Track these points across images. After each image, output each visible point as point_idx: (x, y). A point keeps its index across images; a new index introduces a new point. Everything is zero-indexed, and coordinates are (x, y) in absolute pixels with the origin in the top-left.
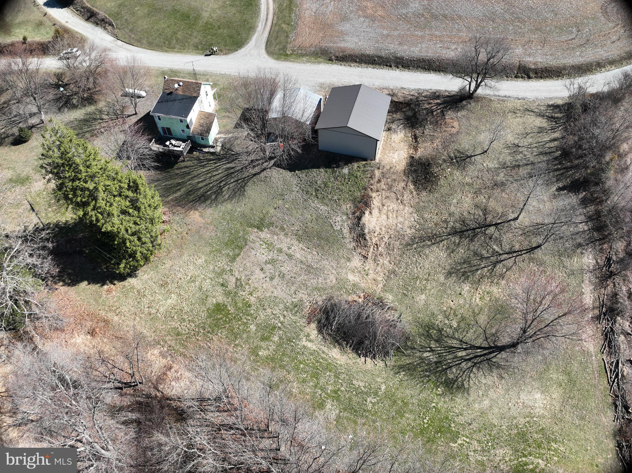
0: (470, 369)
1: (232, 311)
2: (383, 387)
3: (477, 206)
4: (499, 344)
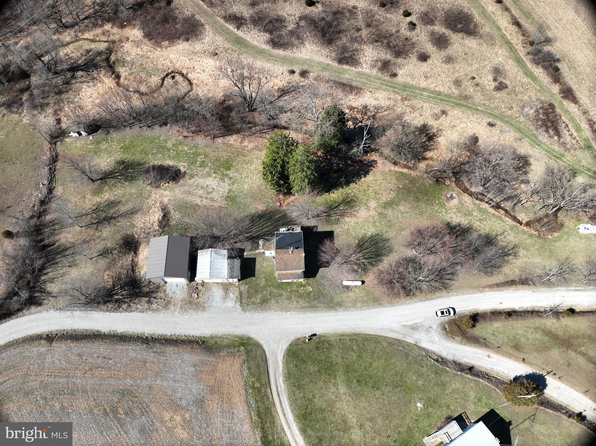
0: (114, 170)
4: (100, 181)
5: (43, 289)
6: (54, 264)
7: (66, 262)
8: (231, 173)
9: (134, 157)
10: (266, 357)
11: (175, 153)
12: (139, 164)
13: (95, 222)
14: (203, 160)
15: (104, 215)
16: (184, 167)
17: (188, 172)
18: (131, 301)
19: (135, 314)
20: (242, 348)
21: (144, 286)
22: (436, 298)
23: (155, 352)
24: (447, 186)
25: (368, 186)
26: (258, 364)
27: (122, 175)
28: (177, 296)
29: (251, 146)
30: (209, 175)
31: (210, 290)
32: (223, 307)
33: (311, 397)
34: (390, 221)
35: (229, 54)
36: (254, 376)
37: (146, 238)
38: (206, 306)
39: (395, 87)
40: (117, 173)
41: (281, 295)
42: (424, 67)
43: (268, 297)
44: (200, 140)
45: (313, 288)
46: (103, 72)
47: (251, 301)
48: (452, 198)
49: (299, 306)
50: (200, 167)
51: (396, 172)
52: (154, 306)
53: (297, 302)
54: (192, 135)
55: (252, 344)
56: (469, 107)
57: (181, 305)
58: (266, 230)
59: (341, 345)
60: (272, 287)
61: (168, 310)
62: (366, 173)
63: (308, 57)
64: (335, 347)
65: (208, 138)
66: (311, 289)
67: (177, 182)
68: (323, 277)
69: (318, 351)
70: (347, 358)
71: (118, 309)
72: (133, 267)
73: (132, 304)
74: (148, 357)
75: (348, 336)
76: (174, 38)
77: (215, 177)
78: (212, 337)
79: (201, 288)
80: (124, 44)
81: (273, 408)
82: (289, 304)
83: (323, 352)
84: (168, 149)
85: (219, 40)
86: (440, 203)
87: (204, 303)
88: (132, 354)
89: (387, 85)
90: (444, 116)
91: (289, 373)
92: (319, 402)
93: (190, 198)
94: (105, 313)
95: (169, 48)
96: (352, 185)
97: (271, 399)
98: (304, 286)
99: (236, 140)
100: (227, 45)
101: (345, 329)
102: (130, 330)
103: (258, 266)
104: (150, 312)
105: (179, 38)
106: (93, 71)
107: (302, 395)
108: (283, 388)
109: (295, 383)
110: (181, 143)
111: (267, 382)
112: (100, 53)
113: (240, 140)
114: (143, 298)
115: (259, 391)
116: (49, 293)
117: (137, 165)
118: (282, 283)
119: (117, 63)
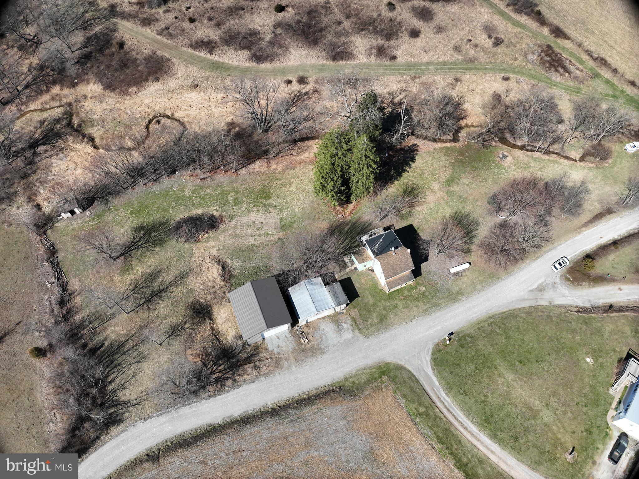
0: (134, 239)
1: (261, 200)
2: (171, 212)
3: (155, 309)
4: (123, 257)
5: (116, 401)
6: (116, 367)
7: (130, 359)
8: (273, 201)
9: (152, 218)
10: (415, 377)
11: (199, 199)
12: (161, 224)
13: (141, 302)
14: (235, 197)
15: (149, 291)
16: (217, 211)
17: (224, 214)
18: (233, 374)
19: (245, 387)
20: (385, 378)
21: (239, 353)
22: (545, 253)
23: (292, 421)
24: (495, 146)
25: (421, 170)
26: (411, 387)
27: (147, 242)
28: (284, 349)
29: (281, 167)
30: (251, 211)
31: (319, 328)
32: (342, 341)
33: (483, 398)
34: (460, 197)
35: (211, 82)
36: (414, 402)
37: (214, 298)
38: (323, 347)
39: (399, 70)
40: (139, 241)
41: (396, 306)
42: (419, 42)
43: (384, 312)
44: (221, 177)
45: (425, 286)
46: (71, 139)
47: (369, 323)
48: (504, 157)
49: (421, 310)
50: (235, 205)
51: (441, 148)
52: (264, 370)
53: (416, 306)
54: (209, 175)
55: (393, 369)
56: (478, 69)
57: (294, 357)
58: (344, 245)
59: (483, 334)
60: (382, 301)
61: (282, 368)
62: (413, 159)
63: (299, 63)
64: (478, 338)
65: (229, 173)
66: (424, 289)
67: (217, 229)
68: (429, 272)
69: (465, 349)
70: (496, 344)
71: (223, 389)
72: (215, 336)
73: (237, 378)
74: (287, 430)
75: (485, 321)
76: (141, 82)
77: (258, 211)
78: (346, 379)
79: (307, 330)
80: (83, 103)
81: (451, 427)
82: (409, 312)
83: (470, 347)
84: (188, 198)
85: (195, 71)
86: (497, 165)
87: (318, 345)
88: (266, 435)
89: (390, 70)
90: (459, 83)
91: (448, 383)
92: (495, 401)
93: (241, 241)
94: (208, 401)
95: (140, 94)
96: (405, 175)
97: (444, 419)
98: (416, 288)
99: (261, 166)
100: (205, 74)
101: (478, 316)
102: (248, 409)
103: (357, 285)
104: (263, 379)
105: (147, 80)
106: (57, 142)
107: (473, 400)
108: (450, 402)
109: (459, 391)
110: (201, 188)
111: (431, 402)
112: (58, 120)
113: (265, 165)
114: (246, 366)
115: (428, 415)
116: (127, 403)
117: (160, 226)
118: (391, 293)
119: (83, 125)
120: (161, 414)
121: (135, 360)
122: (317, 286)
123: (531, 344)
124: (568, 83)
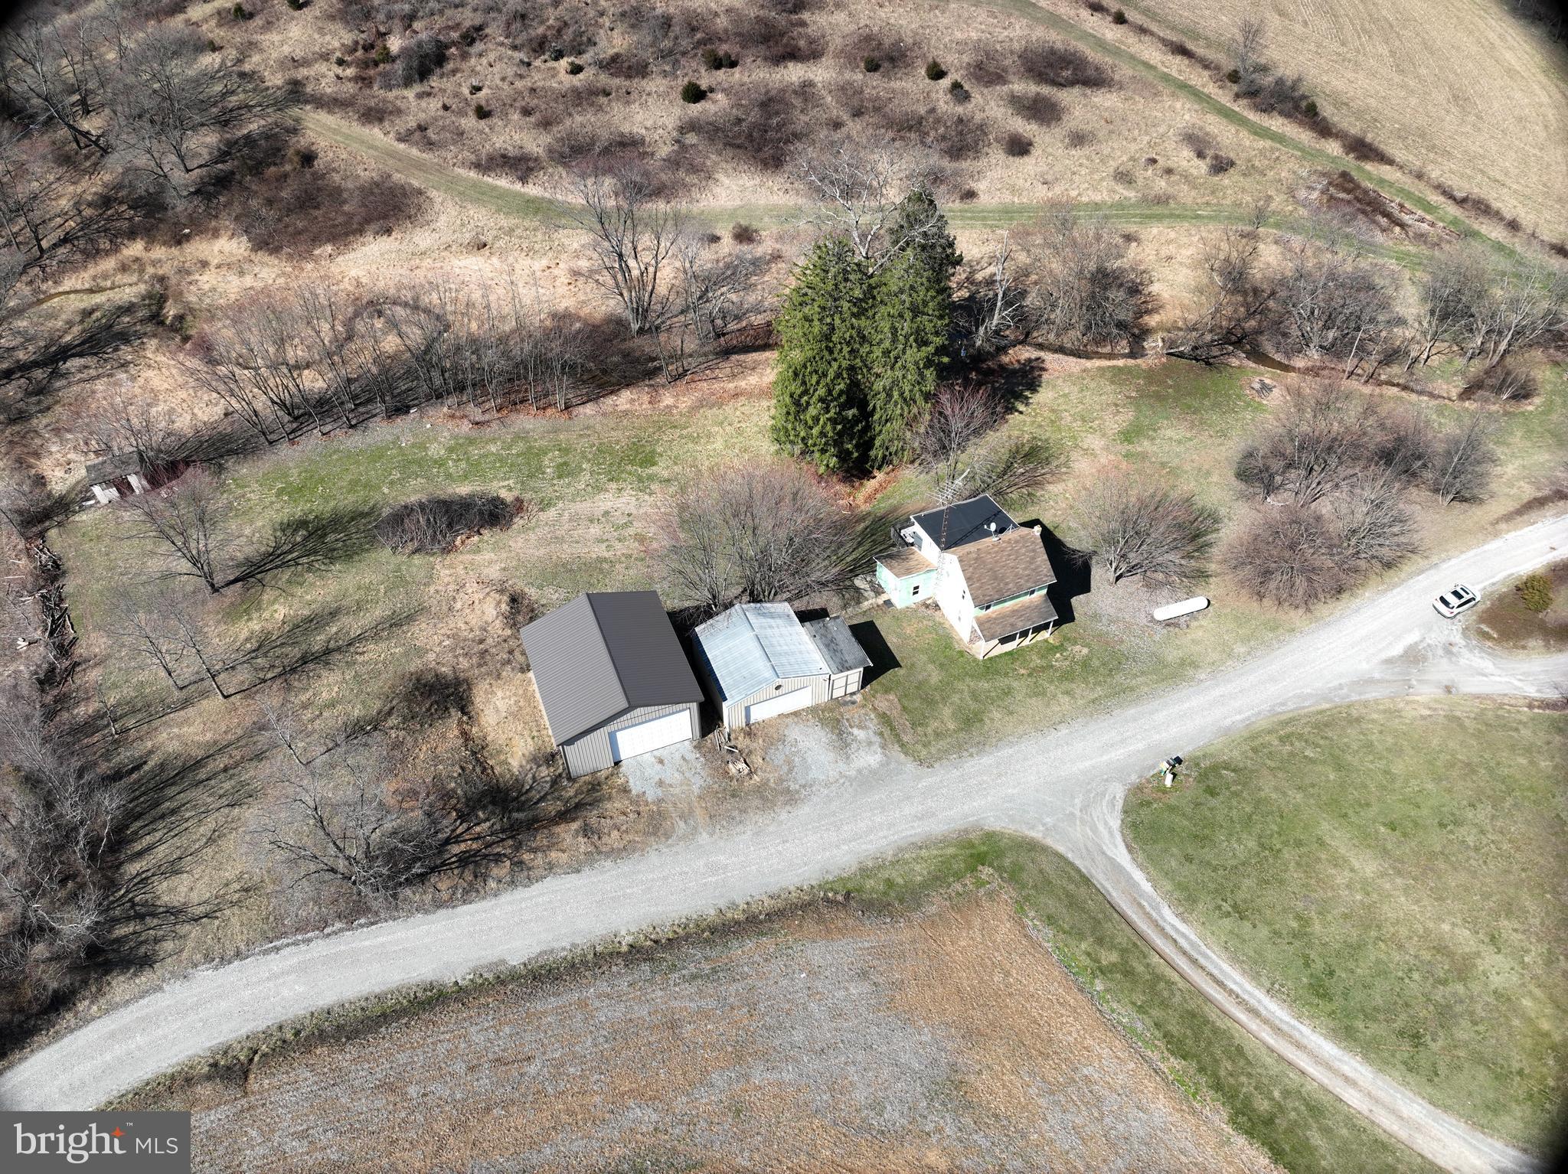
1: (629, 468)
2: (386, 491)
3: (306, 689)
4: (240, 584)
5: (145, 904)
6: (163, 817)
7: (209, 800)
8: (661, 469)
9: (332, 504)
10: (1078, 871)
11: (463, 465)
12: (356, 516)
13: (270, 675)
14: (560, 460)
15: (295, 652)
16: (510, 489)
17: (527, 496)
18: (518, 847)
19: (550, 884)
20: (986, 872)
21: (542, 799)
23: (694, 977)
24: (1239, 367)
25: (1053, 411)
26: (1068, 895)
27: (314, 552)
28: (677, 791)
29: (686, 402)
30: (599, 489)
31: (782, 739)
32: (853, 773)
33: (1295, 924)
34: (1163, 465)
35: (521, 237)
36: (1081, 936)
37: (480, 666)
38: (793, 787)
39: (984, 218)
40: (290, 552)
41: (1008, 692)
42: (1028, 165)
43: (973, 706)
44: (528, 422)
45: (1088, 645)
46: (152, 344)
47: (930, 730)
48: (1265, 388)
49: (1080, 702)
50: (560, 477)
51: (1100, 369)
52: (613, 839)
53: (1067, 693)
54: (497, 415)
55: (1011, 849)
56: (1178, 216)
57: (706, 808)
58: (853, 556)
59: (1268, 762)
60: (968, 679)
61: (668, 837)
62: (1033, 386)
63: (738, 203)
64: (1257, 771)
65: (549, 412)
66: (1085, 651)
67: (509, 524)
68: (1096, 617)
69: (1221, 798)
70: (1313, 786)
71: (479, 885)
72: (474, 753)
73: (526, 857)
74: (675, 1004)
75: (1269, 732)
76: (347, 234)
77: (620, 490)
78: (865, 872)
79: (748, 741)
80: (197, 277)
81: (1206, 1009)
82: (1048, 705)
83: (1236, 794)
84: (436, 462)
85: (481, 217)
86: (1248, 405)
87: (781, 780)
88: (608, 1013)
89: (963, 218)
90: (1134, 244)
91: (1181, 887)
92: (1329, 931)
93: (566, 552)
94: (430, 917)
95: (340, 259)
96: (1014, 418)
97: (1181, 984)
98: (1061, 648)
99: (633, 400)
100: (505, 222)
101: (1248, 718)
102: (556, 945)
103: (892, 641)
104: (608, 864)
105: (361, 231)
106: (116, 349)
107: (1264, 932)
108: (1193, 937)
109: (1219, 907)
110: (471, 441)
111: (1135, 938)
112: (129, 309)
113: (646, 398)
114: (557, 829)
115: (1129, 973)
116: (176, 913)
117: (353, 519)
118: (991, 659)
119: (189, 318)
120: (277, 949)
121: (224, 801)
122: (779, 621)
123: (1413, 782)
124: (1402, 248)
